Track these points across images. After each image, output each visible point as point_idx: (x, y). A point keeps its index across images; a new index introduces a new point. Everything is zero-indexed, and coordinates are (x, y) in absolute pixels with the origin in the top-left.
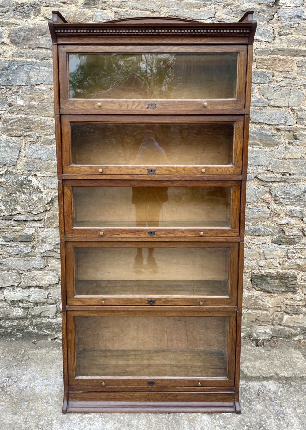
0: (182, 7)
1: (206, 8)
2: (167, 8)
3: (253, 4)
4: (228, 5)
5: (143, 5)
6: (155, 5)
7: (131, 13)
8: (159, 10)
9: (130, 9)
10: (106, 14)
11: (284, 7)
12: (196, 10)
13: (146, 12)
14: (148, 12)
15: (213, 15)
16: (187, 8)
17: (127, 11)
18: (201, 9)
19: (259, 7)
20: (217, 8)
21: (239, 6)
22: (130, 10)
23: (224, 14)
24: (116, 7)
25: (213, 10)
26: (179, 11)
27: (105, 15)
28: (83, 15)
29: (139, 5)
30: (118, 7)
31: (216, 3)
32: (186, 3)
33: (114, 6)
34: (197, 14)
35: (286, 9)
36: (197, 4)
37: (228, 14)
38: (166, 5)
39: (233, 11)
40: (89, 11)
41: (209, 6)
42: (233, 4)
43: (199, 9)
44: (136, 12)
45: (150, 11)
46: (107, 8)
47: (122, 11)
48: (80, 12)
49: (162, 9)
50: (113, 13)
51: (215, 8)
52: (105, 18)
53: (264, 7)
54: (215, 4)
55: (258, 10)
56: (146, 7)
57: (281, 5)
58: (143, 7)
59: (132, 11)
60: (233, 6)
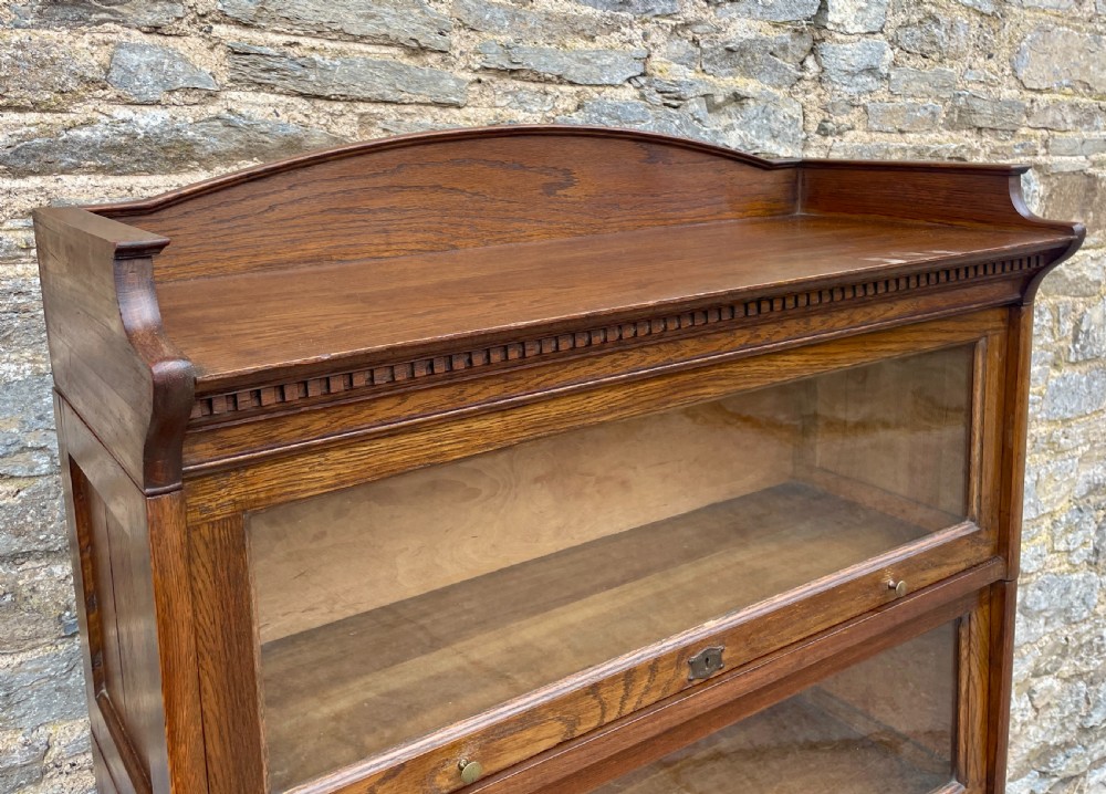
0: (533, 31)
1: (615, 35)
2: (472, 34)
3: (756, 25)
4: (687, 25)
5: (373, 16)
6: (426, 18)
7: (316, 57)
8: (441, 43)
9: (307, 34)
10: (186, 60)
11: (838, 36)
12: (581, 44)
13: (385, 50)
14: (394, 50)
15: (640, 69)
16: (551, 36)
17: (290, 45)
18: (601, 41)
19: (773, 34)
20: (654, 38)
21: (719, 30)
22: (307, 42)
23: (675, 60)
24: (237, 22)
25: (639, 48)
26: (520, 49)
27: (179, 67)
28: (43, 66)
29: (351, 18)
30: (246, 26)
31: (648, 16)
32: (547, 13)
33: (224, 18)
34: (587, 61)
35: (843, 42)
36: (588, 18)
37: (687, 61)
38: (471, 23)
39: (703, 52)
40: (79, 45)
41: (627, 30)
42: (699, 22)
43: (592, 39)
44: (341, 52)
45: (403, 46)
46: (184, 26)
47: (271, 45)
48: (21, 46)
49: (455, 40)
50: (220, 52)
51: (645, 36)
52: (181, 83)
53: (786, 36)
54: (643, 23)
55: (771, 48)
56: (384, 30)
57: (830, 27)
58: (369, 28)
59: (316, 43)
60: (699, 29)
